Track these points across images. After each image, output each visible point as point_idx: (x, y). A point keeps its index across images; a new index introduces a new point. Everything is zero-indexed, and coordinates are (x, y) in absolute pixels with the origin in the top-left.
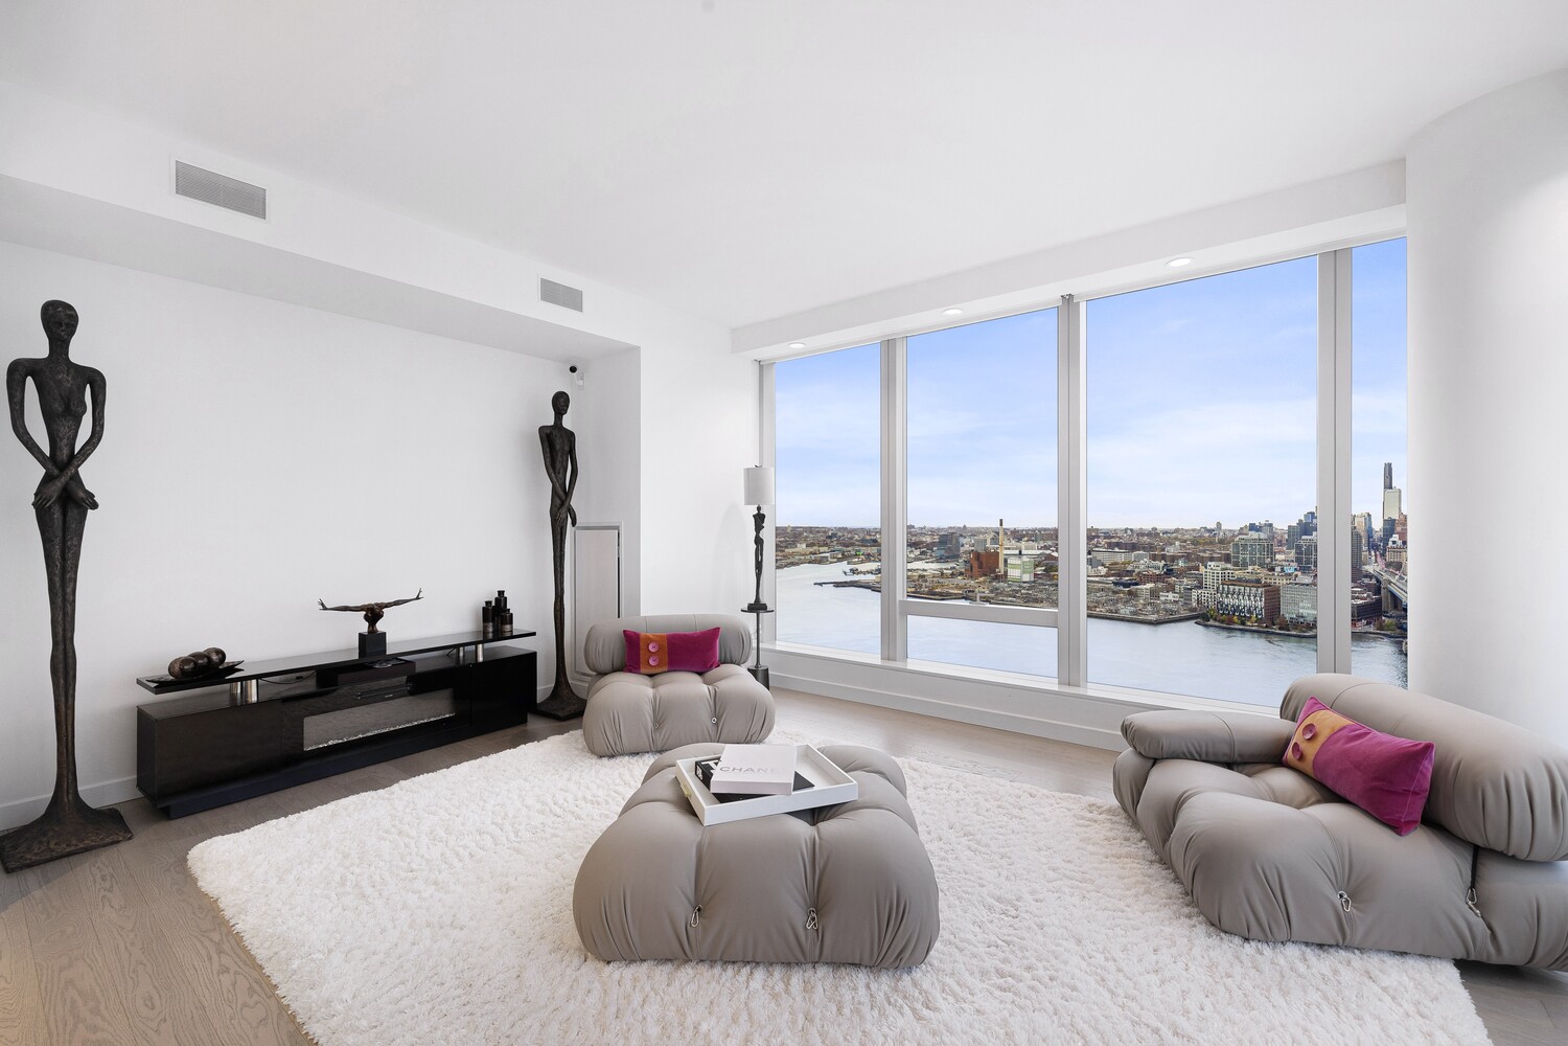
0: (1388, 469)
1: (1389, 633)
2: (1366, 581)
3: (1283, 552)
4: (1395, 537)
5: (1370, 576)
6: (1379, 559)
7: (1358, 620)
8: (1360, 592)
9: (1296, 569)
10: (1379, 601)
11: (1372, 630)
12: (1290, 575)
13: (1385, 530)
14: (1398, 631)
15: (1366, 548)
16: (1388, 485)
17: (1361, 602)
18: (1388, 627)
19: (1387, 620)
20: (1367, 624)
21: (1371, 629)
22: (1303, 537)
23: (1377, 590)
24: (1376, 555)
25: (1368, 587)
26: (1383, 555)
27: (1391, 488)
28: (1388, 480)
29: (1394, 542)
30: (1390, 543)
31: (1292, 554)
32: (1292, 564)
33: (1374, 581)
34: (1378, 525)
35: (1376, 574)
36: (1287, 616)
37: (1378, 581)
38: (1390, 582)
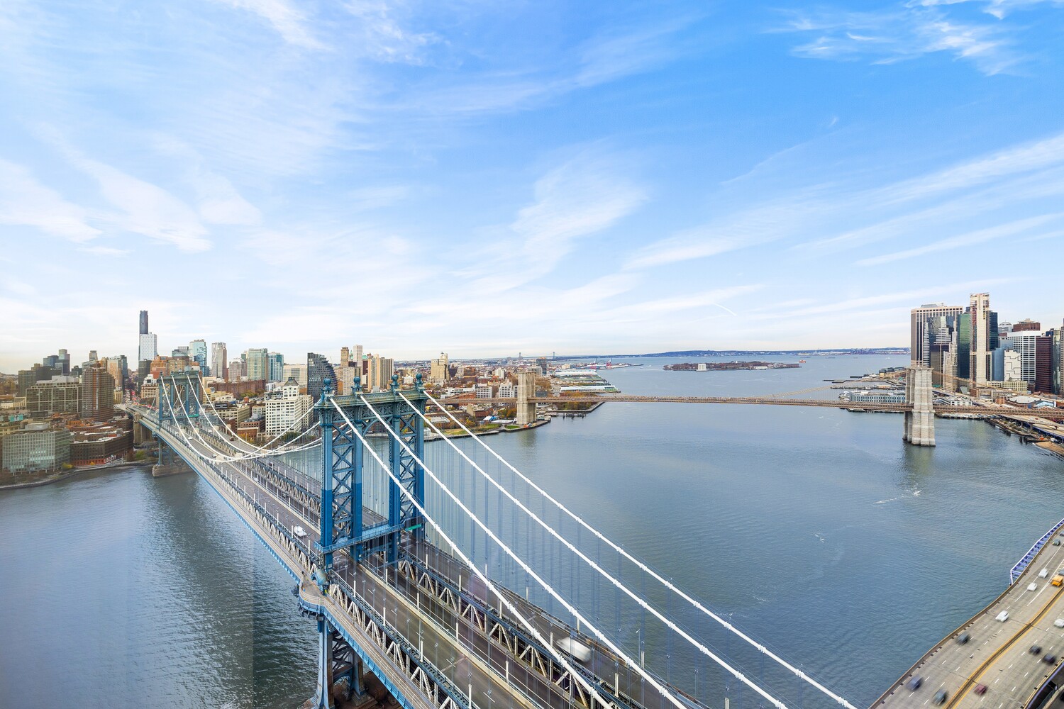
0: (144, 316)
1: (139, 462)
2: (118, 418)
3: (12, 400)
4: (150, 376)
5: (122, 413)
6: (134, 398)
7: (106, 457)
8: (109, 430)
9: (25, 417)
10: (130, 436)
11: (122, 463)
12: (17, 423)
13: (139, 370)
14: (149, 458)
15: (118, 388)
16: (144, 329)
17: (110, 438)
18: (139, 457)
19: (138, 450)
20: (117, 458)
21: (122, 461)
22: (39, 382)
23: (130, 425)
24: (131, 395)
25: (118, 424)
26: (138, 393)
27: (146, 333)
28: (144, 327)
29: (149, 381)
30: (145, 382)
31: (24, 402)
32: (21, 411)
33: (126, 417)
34: (133, 366)
35: (128, 411)
36: (12, 468)
37: (131, 417)
38: (142, 417)
